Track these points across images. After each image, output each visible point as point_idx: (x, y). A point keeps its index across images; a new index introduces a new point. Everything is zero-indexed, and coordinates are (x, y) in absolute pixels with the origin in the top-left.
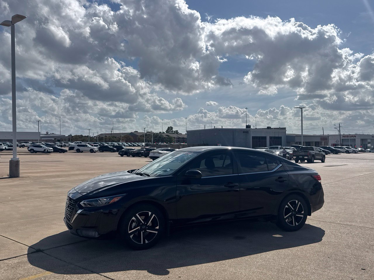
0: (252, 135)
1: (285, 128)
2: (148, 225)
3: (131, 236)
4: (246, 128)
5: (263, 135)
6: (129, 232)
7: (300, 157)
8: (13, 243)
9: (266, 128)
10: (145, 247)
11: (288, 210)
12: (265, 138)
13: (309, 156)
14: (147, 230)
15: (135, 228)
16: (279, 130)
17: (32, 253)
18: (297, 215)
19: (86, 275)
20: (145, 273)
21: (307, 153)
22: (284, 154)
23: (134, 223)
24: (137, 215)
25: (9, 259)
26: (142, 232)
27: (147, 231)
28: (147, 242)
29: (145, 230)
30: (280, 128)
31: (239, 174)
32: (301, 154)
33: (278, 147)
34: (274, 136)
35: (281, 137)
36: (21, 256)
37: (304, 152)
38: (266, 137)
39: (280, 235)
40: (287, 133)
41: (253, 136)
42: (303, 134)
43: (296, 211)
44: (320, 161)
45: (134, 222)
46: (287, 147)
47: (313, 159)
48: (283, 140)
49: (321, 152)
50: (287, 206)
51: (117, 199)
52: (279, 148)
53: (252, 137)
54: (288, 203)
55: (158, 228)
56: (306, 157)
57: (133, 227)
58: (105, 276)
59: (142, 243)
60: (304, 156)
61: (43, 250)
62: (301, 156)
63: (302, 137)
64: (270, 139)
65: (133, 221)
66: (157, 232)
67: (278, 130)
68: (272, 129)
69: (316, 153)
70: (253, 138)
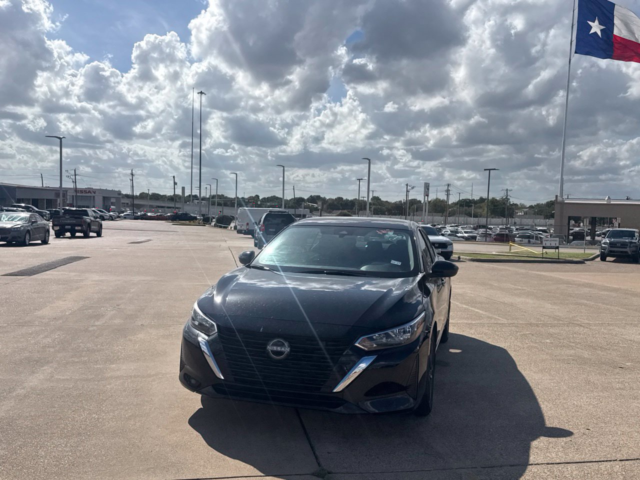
7: (67, 227)
13: (84, 227)
21: (80, 220)
32: (69, 222)
37: (75, 218)
42: (63, 187)
44: (95, 235)
47: (88, 231)
49: (97, 218)
56: (79, 228)
60: (73, 225)
62: (68, 225)
69: (91, 220)
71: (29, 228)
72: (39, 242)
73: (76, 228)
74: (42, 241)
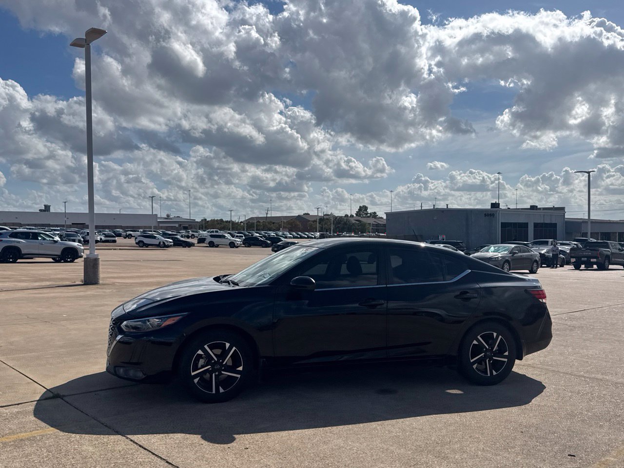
0: (502, 219)
1: (563, 209)
2: (224, 363)
3: (196, 381)
4: (491, 207)
5: (522, 220)
6: (193, 374)
7: (583, 259)
8: (29, 383)
9: (529, 207)
10: (218, 399)
11: (477, 349)
12: (526, 225)
13: (600, 259)
14: (223, 372)
15: (203, 367)
16: (552, 211)
17: (46, 399)
18: (494, 358)
19: (104, 436)
20: (197, 438)
21: (595, 252)
22: (554, 253)
23: (201, 360)
24: (206, 347)
25: (8, 406)
26: (214, 375)
27: (223, 374)
28: (221, 390)
29: (220, 370)
30: (554, 209)
31: (388, 286)
32: (584, 254)
33: (548, 241)
34: (542, 222)
35: (556, 224)
36: (28, 402)
37: (591, 250)
38: (527, 223)
39: (460, 390)
40: (566, 217)
41: (503, 221)
42: (591, 218)
43: (494, 350)
45: (202, 358)
46: (564, 242)
47: (607, 263)
48: (560, 229)
49: (622, 250)
50: (475, 342)
51: (174, 320)
52: (550, 243)
53: (502, 223)
54: (479, 337)
55: (241, 368)
56: (595, 260)
57: (199, 366)
58: (131, 440)
59: (214, 392)
60: (589, 257)
61: (64, 396)
62: (584, 257)
63: (589, 223)
64: (534, 227)
65: (200, 356)
66: (239, 376)
67: (550, 211)
68: (540, 209)
69: (612, 253)
70: (504, 225)
71: (510, 260)
72: (528, 271)
73: (592, 260)
74: (529, 271)
